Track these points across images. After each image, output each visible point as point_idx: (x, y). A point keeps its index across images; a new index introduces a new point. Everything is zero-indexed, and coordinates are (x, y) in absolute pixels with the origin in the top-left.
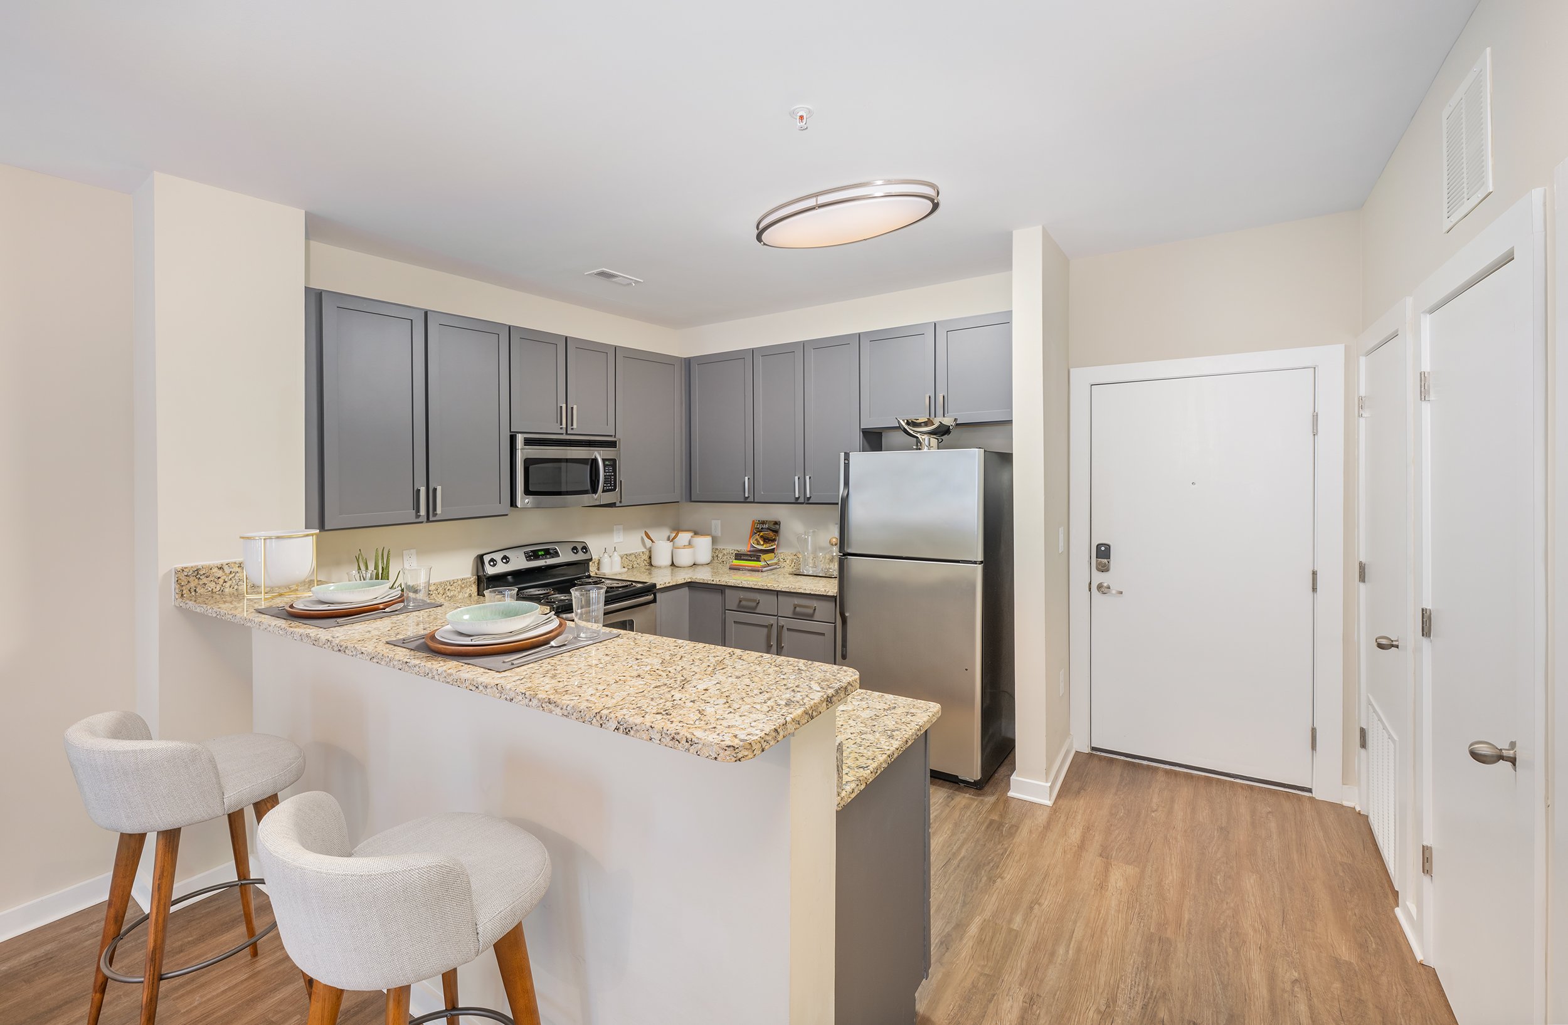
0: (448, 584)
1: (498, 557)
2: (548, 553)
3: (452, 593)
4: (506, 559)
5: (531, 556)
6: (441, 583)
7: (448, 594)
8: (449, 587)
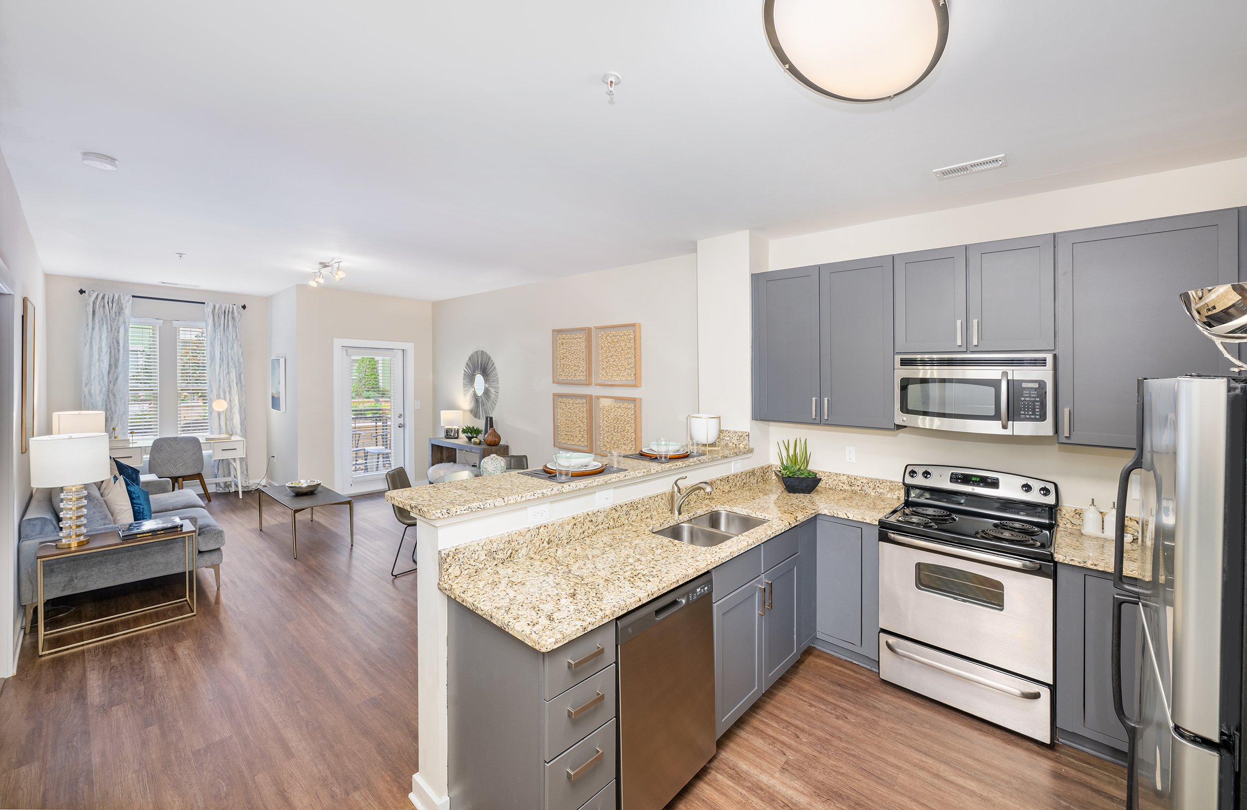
0: (878, 481)
1: (920, 471)
2: (985, 482)
3: (881, 491)
4: (926, 474)
5: (960, 479)
6: (872, 480)
7: (878, 490)
8: (879, 485)
